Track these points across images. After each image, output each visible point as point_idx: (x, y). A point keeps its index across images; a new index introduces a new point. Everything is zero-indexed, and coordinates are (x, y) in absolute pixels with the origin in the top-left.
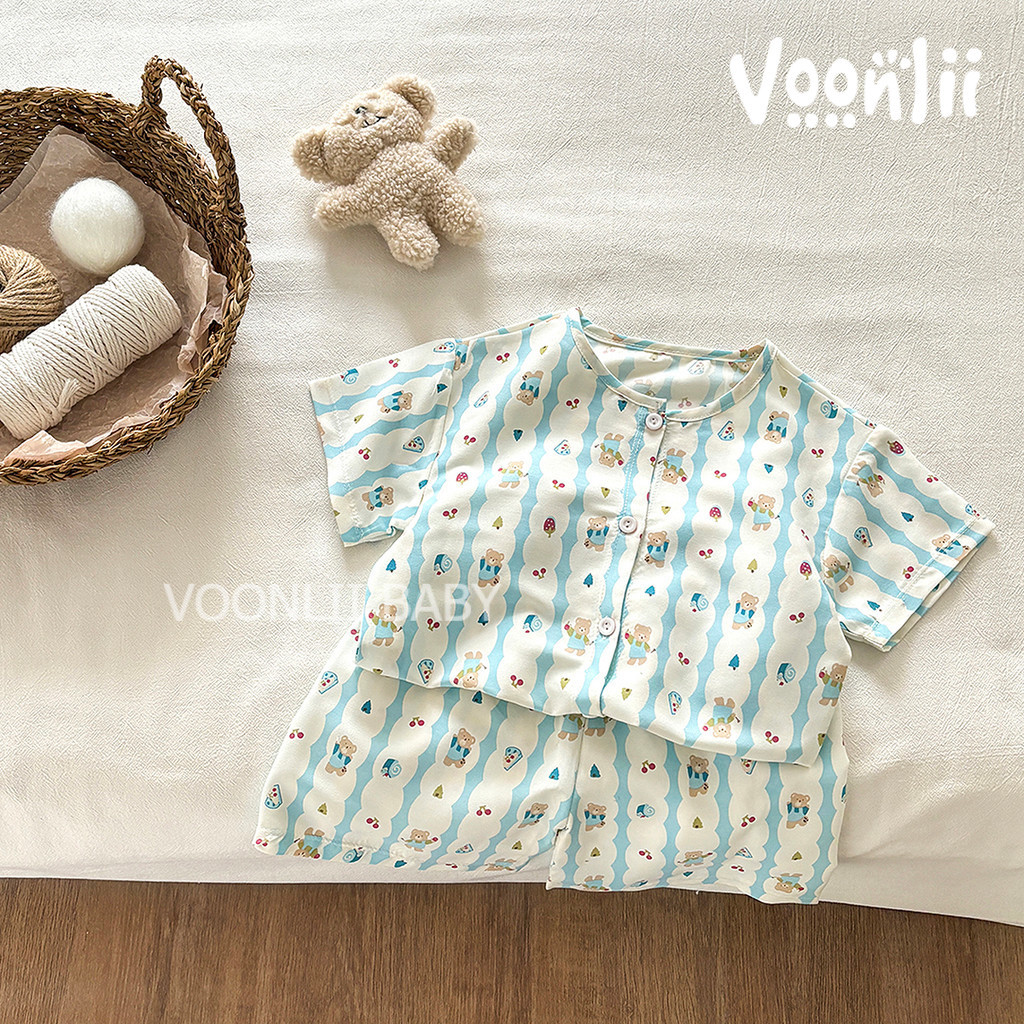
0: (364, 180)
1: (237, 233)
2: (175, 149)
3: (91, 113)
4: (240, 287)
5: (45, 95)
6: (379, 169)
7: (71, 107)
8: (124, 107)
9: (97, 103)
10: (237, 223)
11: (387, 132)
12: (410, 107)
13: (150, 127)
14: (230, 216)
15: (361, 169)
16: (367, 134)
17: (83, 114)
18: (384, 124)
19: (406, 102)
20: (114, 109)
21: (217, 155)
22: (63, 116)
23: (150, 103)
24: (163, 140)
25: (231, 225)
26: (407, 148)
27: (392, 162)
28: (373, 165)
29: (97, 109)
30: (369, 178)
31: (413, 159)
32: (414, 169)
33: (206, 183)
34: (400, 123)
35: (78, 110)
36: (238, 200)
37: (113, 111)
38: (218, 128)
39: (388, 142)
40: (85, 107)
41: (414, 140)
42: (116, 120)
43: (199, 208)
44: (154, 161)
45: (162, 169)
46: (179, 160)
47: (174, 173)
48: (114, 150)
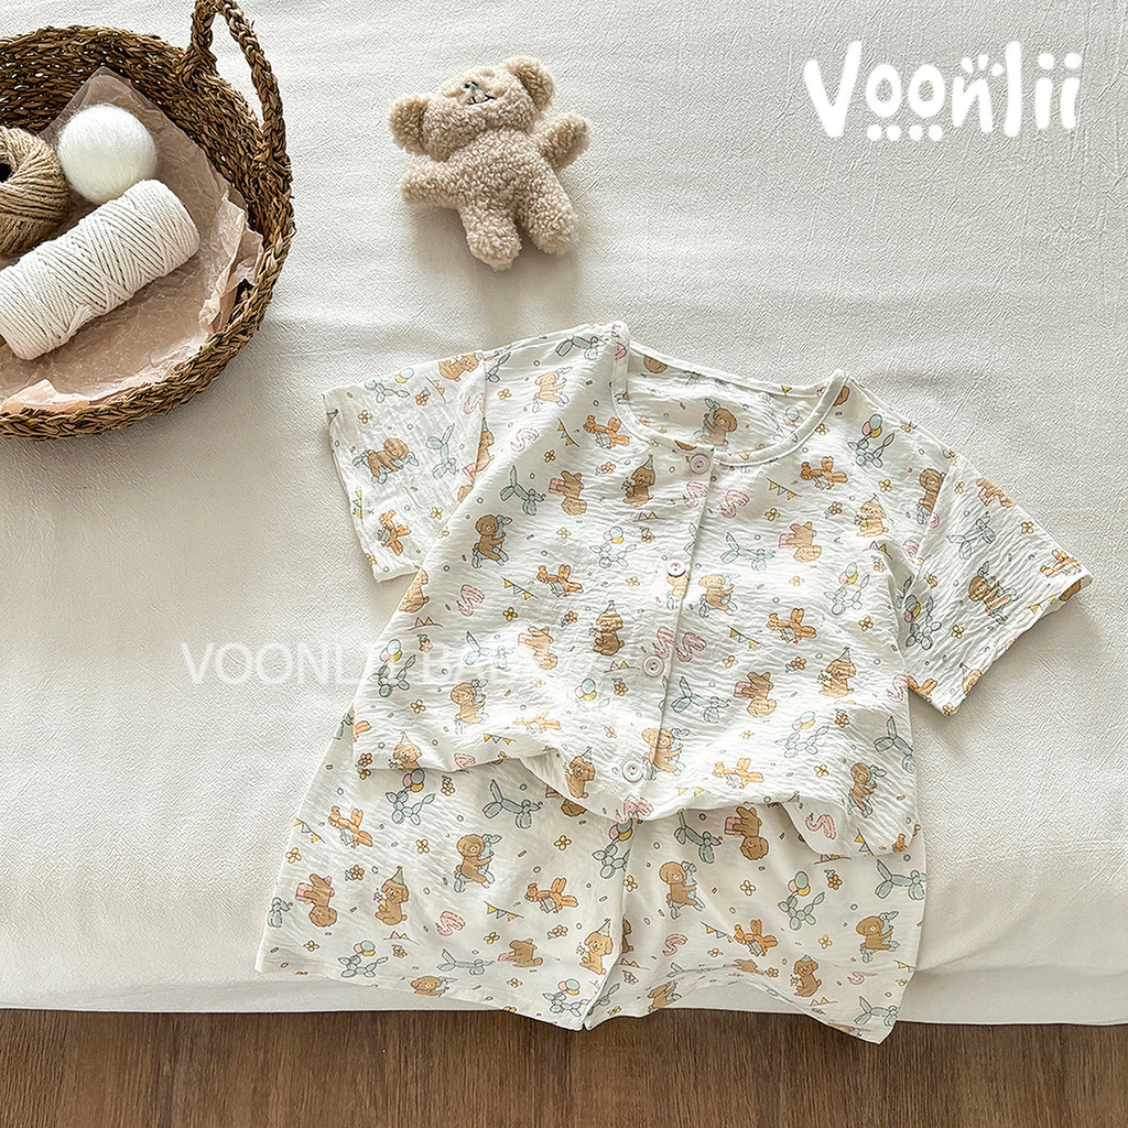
0: (457, 161)
1: (281, 186)
2: (223, 96)
3: (136, 57)
4: (280, 241)
5: (89, 34)
6: (475, 152)
7: (117, 49)
8: (171, 50)
9: (144, 45)
10: (282, 175)
11: (494, 114)
12: (524, 93)
13: (199, 72)
14: (274, 166)
15: (456, 148)
16: (471, 112)
17: (129, 57)
18: (491, 105)
19: (521, 86)
20: (161, 51)
21: (263, 97)
22: (107, 58)
23: (199, 45)
24: (212, 87)
25: (275, 177)
26: (511, 136)
27: (491, 147)
28: (471, 146)
29: (145, 52)
30: (461, 160)
31: (513, 149)
32: (512, 159)
33: (252, 132)
34: (509, 108)
35: (124, 53)
36: (283, 149)
37: (160, 55)
38: (266, 67)
39: (492, 125)
40: (131, 49)
41: (520, 129)
42: (164, 65)
43: (245, 164)
44: (200, 112)
45: (209, 123)
46: (226, 108)
47: (220, 126)
48: (161, 99)
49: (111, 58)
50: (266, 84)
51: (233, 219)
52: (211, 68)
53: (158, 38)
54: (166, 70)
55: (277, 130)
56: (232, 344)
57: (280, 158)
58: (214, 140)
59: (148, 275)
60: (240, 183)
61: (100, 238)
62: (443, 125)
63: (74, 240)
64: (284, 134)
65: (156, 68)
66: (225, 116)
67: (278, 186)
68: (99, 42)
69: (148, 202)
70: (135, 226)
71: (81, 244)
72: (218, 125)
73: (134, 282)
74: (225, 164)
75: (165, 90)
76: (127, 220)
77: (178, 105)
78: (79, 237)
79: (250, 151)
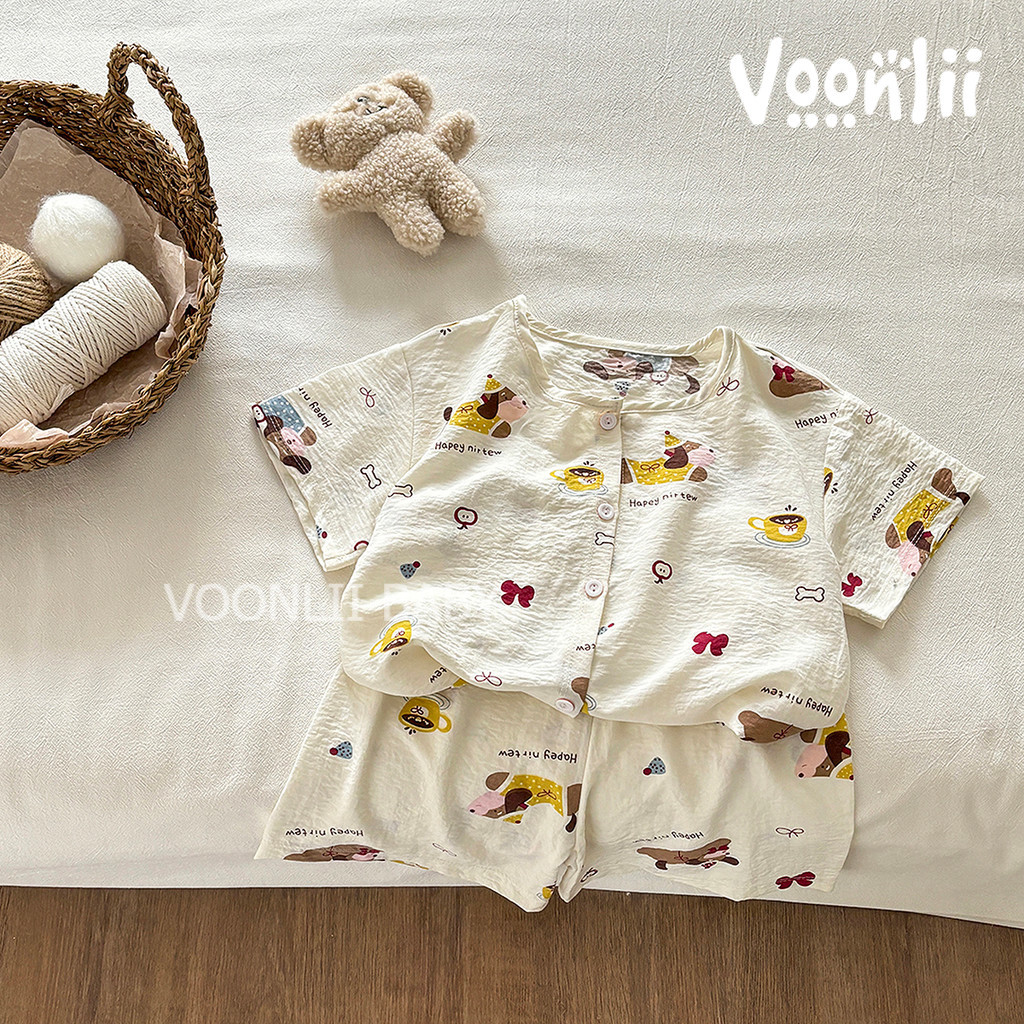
1: (208, 216)
2: (143, 136)
3: (57, 105)
4: (214, 269)
7: (38, 100)
8: (90, 97)
9: (63, 94)
10: (208, 206)
13: (118, 116)
14: (201, 199)
17: (50, 106)
18: (386, 113)
19: (406, 95)
20: (82, 99)
21: (186, 137)
22: (30, 109)
23: (117, 91)
24: (131, 128)
25: (202, 208)
27: (395, 147)
29: (64, 100)
31: (415, 146)
33: (175, 168)
34: (402, 113)
35: (45, 102)
36: (208, 182)
37: (80, 102)
38: (185, 110)
40: (52, 99)
42: (83, 111)
43: (169, 195)
44: (122, 151)
45: (131, 159)
46: (147, 147)
47: (143, 162)
48: (82, 142)
49: (34, 108)
50: (187, 127)
52: (129, 111)
53: (76, 87)
54: (87, 116)
55: (201, 167)
57: (205, 191)
58: (137, 175)
59: (122, 351)
60: (166, 213)
62: (346, 136)
64: (207, 169)
65: (77, 114)
66: (147, 153)
67: (206, 217)
68: (21, 94)
69: (120, 284)
70: (110, 307)
72: (140, 161)
73: (109, 356)
74: (150, 196)
75: (86, 133)
76: (103, 302)
77: (99, 146)
79: (174, 185)
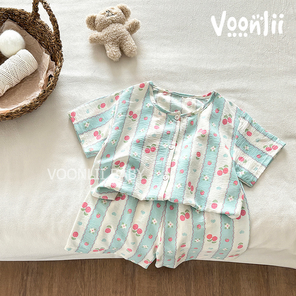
0: (104, 32)
2: (42, 25)
3: (18, 16)
4: (60, 64)
5: (4, 10)
6: (109, 29)
7: (12, 14)
8: (27, 13)
9: (20, 12)
10: (59, 46)
11: (114, 19)
13: (35, 19)
14: (57, 43)
16: (108, 19)
17: (16, 16)
18: (113, 17)
19: (121, 12)
20: (25, 13)
21: (53, 24)
23: (35, 11)
24: (39, 23)
25: (57, 46)
27: (113, 28)
28: (108, 27)
29: (20, 14)
31: (119, 28)
32: (119, 31)
33: (51, 34)
34: (118, 17)
35: (14, 15)
36: (59, 38)
37: (24, 15)
38: (54, 16)
39: (113, 22)
40: (16, 13)
42: (25, 18)
43: (49, 43)
44: (36, 30)
45: (39, 33)
46: (43, 28)
47: (42, 33)
48: (25, 27)
49: (11, 16)
50: (54, 21)
51: (47, 58)
52: (38, 18)
53: (24, 10)
54: (26, 19)
55: (57, 33)
56: (48, 92)
57: (58, 41)
58: (40, 37)
59: (24, 76)
60: (48, 49)
61: (11, 66)
62: (100, 22)
63: (3, 67)
64: (59, 34)
65: (23, 18)
66: (43, 30)
67: (58, 49)
68: (7, 12)
69: (23, 56)
70: (20, 62)
71: (6, 68)
72: (41, 33)
73: (21, 78)
74: (44, 44)
75: (26, 25)
76: (18, 61)
77: (30, 28)
78: (5, 66)
79: (50, 40)
